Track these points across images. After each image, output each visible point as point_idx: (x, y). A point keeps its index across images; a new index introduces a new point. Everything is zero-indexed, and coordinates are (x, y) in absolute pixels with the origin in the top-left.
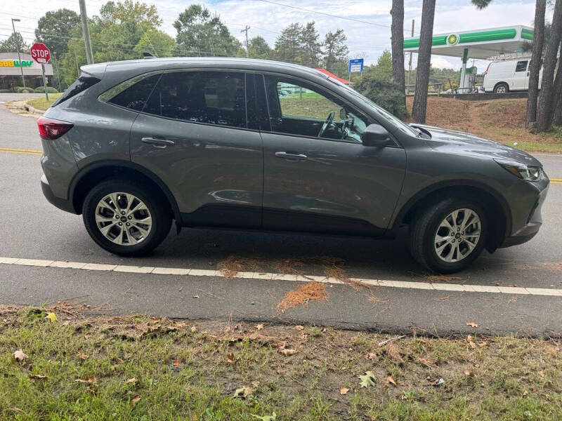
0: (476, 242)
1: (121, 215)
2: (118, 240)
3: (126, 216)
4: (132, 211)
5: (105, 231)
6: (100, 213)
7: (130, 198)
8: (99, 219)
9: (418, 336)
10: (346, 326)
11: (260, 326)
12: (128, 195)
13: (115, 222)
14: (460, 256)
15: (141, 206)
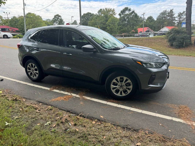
0: (131, 90)
1: (32, 70)
2: (32, 77)
3: (33, 70)
4: (34, 69)
5: (29, 74)
6: (28, 69)
7: (34, 65)
8: (28, 70)
9: (80, 116)
10: (62, 109)
11: (41, 104)
12: (33, 64)
13: (31, 71)
14: (124, 95)
15: (36, 67)
